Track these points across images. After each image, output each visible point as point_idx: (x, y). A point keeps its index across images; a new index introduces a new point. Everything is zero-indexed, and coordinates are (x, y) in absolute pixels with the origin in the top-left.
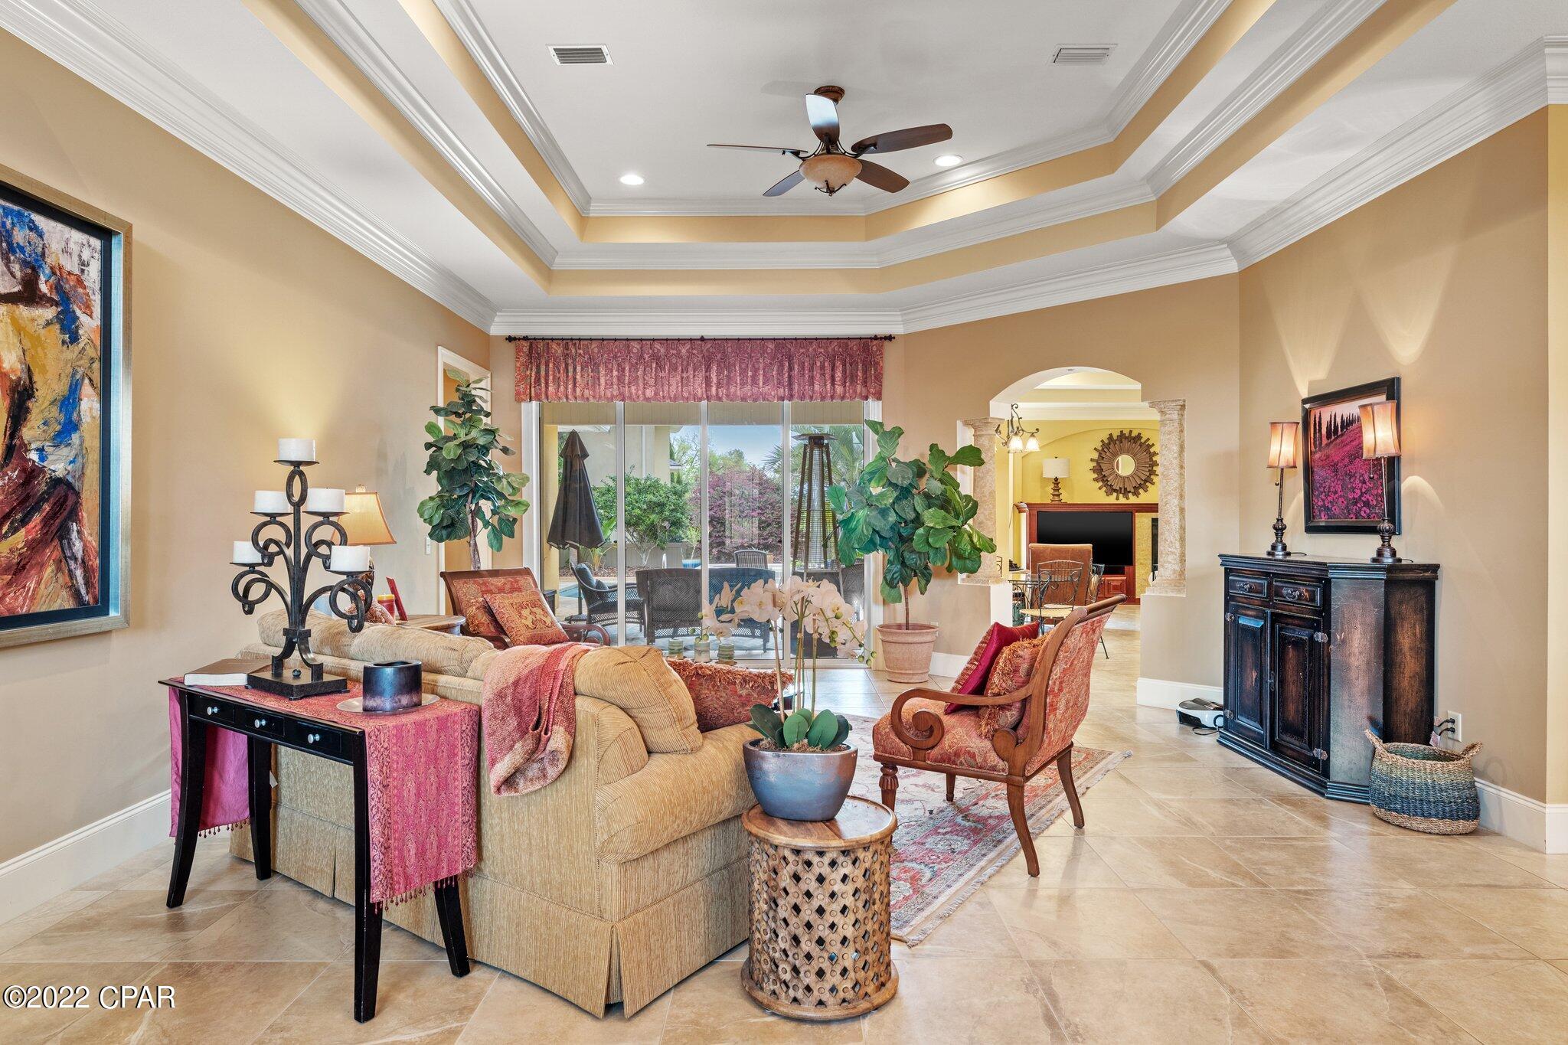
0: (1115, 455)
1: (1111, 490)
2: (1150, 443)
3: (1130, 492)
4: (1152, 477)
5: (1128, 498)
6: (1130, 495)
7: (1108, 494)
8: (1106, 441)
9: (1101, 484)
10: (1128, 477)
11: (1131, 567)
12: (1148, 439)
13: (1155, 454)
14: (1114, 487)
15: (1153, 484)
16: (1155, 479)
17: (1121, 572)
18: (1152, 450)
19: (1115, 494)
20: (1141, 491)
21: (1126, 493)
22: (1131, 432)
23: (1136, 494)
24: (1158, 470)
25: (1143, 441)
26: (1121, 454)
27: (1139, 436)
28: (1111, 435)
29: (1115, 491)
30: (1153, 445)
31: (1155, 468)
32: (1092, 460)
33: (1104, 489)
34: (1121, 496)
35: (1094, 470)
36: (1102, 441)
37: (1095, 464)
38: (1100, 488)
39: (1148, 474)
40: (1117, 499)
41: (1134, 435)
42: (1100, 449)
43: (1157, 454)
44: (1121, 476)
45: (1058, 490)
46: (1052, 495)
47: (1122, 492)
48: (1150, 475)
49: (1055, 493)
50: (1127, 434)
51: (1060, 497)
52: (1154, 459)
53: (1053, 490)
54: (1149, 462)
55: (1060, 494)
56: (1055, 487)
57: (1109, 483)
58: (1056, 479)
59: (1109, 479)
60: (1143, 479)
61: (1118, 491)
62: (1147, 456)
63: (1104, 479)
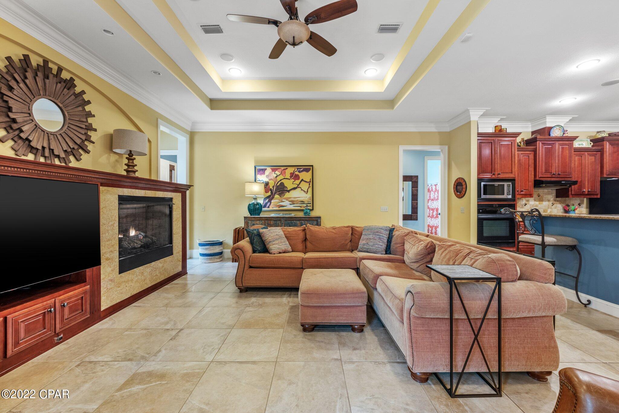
0: (34, 95)
1: (24, 150)
2: (86, 97)
3: (57, 156)
7: (23, 153)
8: (17, 62)
10: (54, 134)
12: (83, 92)
13: (90, 115)
14: (33, 144)
15: (87, 152)
16: (90, 147)
18: (87, 108)
21: (52, 157)
22: (61, 70)
25: (76, 91)
27: (71, 82)
30: (89, 102)
41: (65, 75)
43: (94, 116)
44: (43, 130)
47: (46, 154)
48: (85, 140)
50: (55, 71)
52: (90, 121)
54: (87, 124)
57: (23, 135)
59: (23, 128)
60: (80, 144)
61: (39, 151)
62: (85, 115)
63: (16, 126)
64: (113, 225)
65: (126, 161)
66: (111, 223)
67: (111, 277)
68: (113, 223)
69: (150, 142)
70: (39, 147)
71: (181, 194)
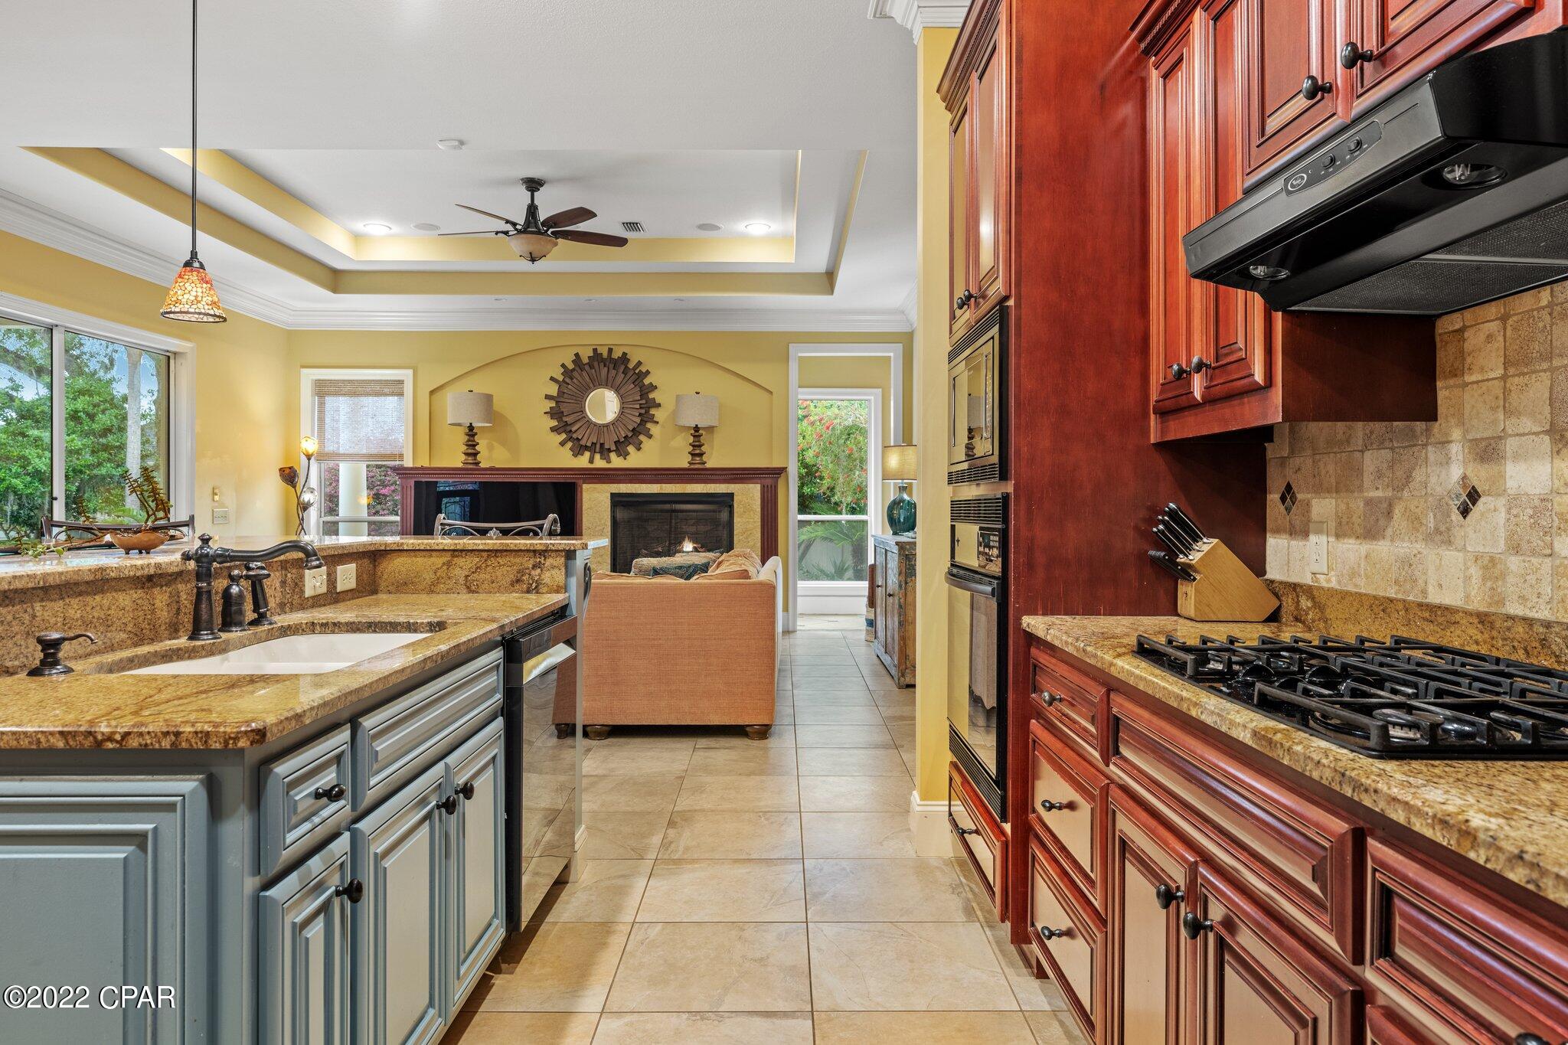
0: (586, 390)
1: (579, 450)
2: (644, 369)
3: (609, 450)
4: (649, 425)
5: (609, 462)
6: (613, 455)
7: (577, 453)
8: (571, 366)
9: (564, 436)
10: (607, 426)
12: (639, 363)
13: (653, 388)
14: (583, 443)
15: (650, 437)
16: (654, 429)
18: (647, 381)
19: (587, 454)
20: (631, 449)
21: (605, 452)
22: (610, 350)
23: (625, 455)
24: (658, 414)
25: (631, 366)
26: (595, 387)
27: (624, 358)
28: (577, 355)
29: (586, 448)
30: (648, 372)
31: (653, 411)
32: (548, 397)
33: (570, 444)
34: (597, 456)
35: (553, 414)
36: (563, 366)
37: (553, 404)
38: (562, 444)
39: (638, 420)
40: (591, 461)
41: (617, 354)
42: (561, 378)
43: (656, 387)
44: (595, 425)
45: (474, 446)
46: (466, 454)
47: (598, 449)
48: (643, 422)
49: (470, 451)
50: (605, 355)
51: (479, 457)
52: (651, 396)
53: (467, 445)
54: (644, 402)
55: (479, 453)
56: (469, 441)
57: (575, 436)
58: (471, 428)
59: (574, 429)
60: (634, 430)
61: (591, 448)
62: (641, 391)
63: (568, 428)
65: (691, 439)
69: (771, 393)
70: (589, 444)
71: (759, 485)
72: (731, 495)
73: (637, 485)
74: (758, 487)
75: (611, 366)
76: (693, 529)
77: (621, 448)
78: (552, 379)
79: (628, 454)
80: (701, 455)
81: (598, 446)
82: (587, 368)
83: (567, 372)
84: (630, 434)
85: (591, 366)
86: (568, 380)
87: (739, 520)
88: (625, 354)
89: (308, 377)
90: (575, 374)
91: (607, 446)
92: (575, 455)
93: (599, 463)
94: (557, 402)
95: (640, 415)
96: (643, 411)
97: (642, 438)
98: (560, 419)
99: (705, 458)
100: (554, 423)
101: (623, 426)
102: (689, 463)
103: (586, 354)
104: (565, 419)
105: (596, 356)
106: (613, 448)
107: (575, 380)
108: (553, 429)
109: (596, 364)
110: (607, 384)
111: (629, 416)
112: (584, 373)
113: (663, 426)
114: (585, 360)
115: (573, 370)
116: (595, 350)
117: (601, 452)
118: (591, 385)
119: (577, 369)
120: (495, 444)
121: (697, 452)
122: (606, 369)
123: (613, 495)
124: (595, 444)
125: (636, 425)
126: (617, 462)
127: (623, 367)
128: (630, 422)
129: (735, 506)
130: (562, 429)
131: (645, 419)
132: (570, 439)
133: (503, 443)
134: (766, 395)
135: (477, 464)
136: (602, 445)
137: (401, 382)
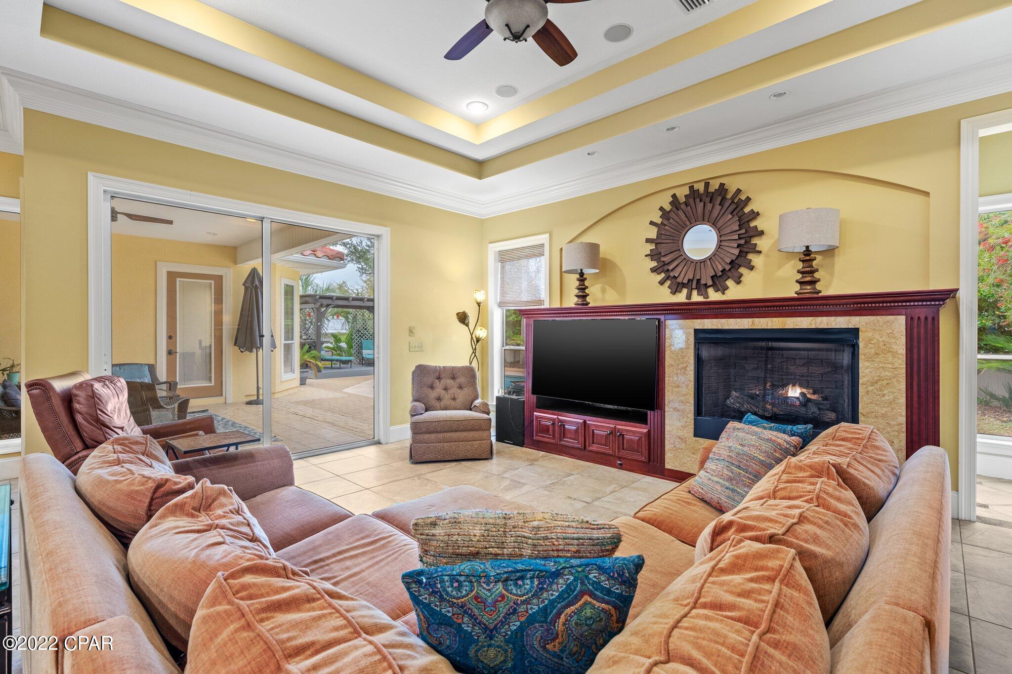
0: (684, 229)
1: (676, 287)
2: (744, 197)
3: (707, 286)
4: (750, 256)
5: (707, 296)
6: (710, 291)
7: (675, 290)
8: (668, 207)
9: (663, 275)
10: (704, 261)
11: (657, 413)
12: (739, 191)
13: (755, 215)
14: (680, 280)
15: (752, 268)
16: (756, 260)
17: (642, 419)
18: (747, 210)
19: (685, 291)
20: (730, 283)
21: (702, 288)
22: (707, 185)
24: (761, 243)
25: (730, 196)
26: (692, 225)
27: (722, 189)
28: (674, 196)
29: (684, 285)
30: (748, 199)
31: (754, 241)
32: (649, 241)
33: (668, 283)
34: (695, 292)
35: (653, 255)
36: (661, 209)
37: (653, 247)
38: (662, 283)
39: (736, 252)
40: (689, 296)
41: (714, 186)
42: (659, 221)
44: (692, 261)
45: (584, 289)
46: (577, 296)
47: (694, 286)
48: (743, 254)
49: (581, 294)
50: (702, 190)
51: (588, 299)
52: (752, 224)
53: (578, 289)
54: (743, 231)
55: (588, 295)
56: (580, 285)
57: (672, 274)
58: (582, 274)
59: (670, 268)
60: (732, 262)
61: (688, 285)
62: (739, 220)
63: (666, 268)
64: (685, 368)
65: (801, 266)
66: (681, 366)
67: (681, 433)
68: (685, 365)
69: (927, 194)
70: (685, 281)
71: (903, 317)
72: (855, 332)
73: (724, 321)
74: (901, 320)
75: (708, 200)
76: (804, 370)
77: (718, 282)
78: (652, 223)
79: (727, 288)
80: (813, 282)
81: (695, 282)
82: (683, 207)
83: (665, 214)
84: (728, 267)
85: (686, 204)
86: (666, 222)
87: (867, 364)
88: (722, 185)
89: (493, 249)
90: (672, 215)
91: (703, 282)
92: (674, 293)
93: (696, 298)
94: (656, 244)
95: (739, 246)
96: (742, 242)
97: (742, 270)
98: (658, 261)
99: (818, 286)
100: (654, 264)
101: (720, 260)
102: (796, 293)
103: (682, 193)
104: (663, 259)
105: (693, 193)
106: (710, 283)
107: (671, 221)
108: (653, 270)
109: (691, 201)
110: (704, 220)
111: (727, 249)
112: (680, 212)
113: (767, 256)
114: (682, 199)
115: (671, 210)
116: (691, 188)
117: (698, 288)
118: (688, 223)
119: (674, 209)
120: (607, 287)
121: (808, 279)
122: (702, 204)
123: (696, 331)
124: (692, 280)
125: (734, 258)
126: (714, 296)
127: (720, 198)
128: (729, 255)
129: (861, 345)
130: (661, 270)
131: (745, 250)
132: (668, 278)
133: (613, 286)
134: (920, 198)
135: (588, 304)
136: (698, 281)
137: (542, 245)
